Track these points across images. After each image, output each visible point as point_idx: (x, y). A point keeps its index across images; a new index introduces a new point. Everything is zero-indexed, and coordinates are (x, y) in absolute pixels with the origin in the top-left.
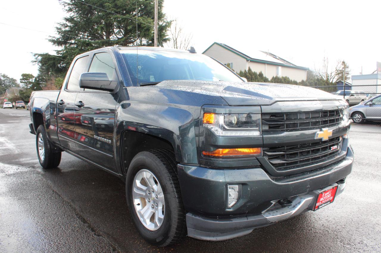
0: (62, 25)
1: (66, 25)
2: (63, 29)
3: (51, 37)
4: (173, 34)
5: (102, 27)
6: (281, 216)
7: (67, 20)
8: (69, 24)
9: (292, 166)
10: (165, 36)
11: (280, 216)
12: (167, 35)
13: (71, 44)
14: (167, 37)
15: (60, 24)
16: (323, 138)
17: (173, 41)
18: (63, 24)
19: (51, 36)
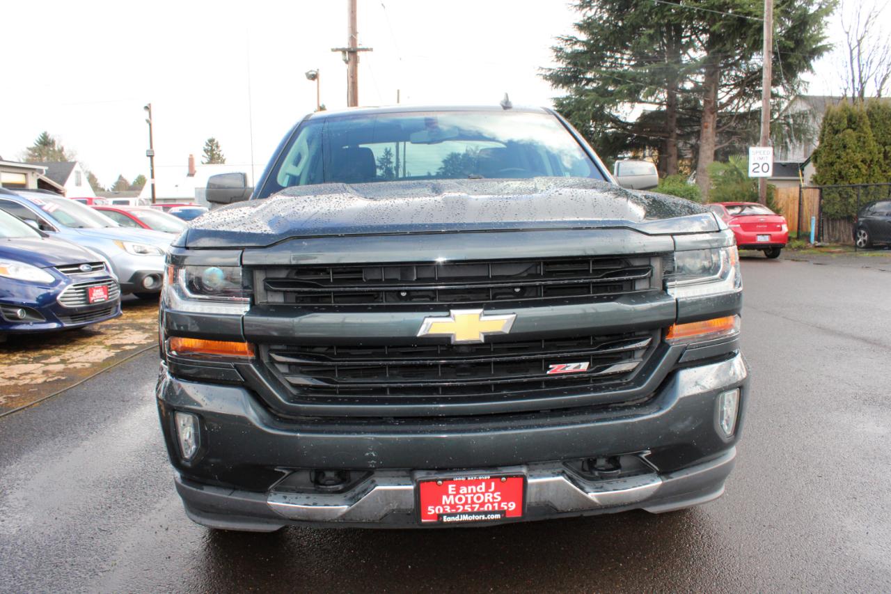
0: (567, 41)
1: (574, 40)
2: (569, 50)
3: (544, 70)
4: (848, 33)
5: (650, 34)
6: (306, 508)
7: (580, 27)
8: (583, 37)
9: (358, 398)
10: (820, 40)
11: (303, 508)
12: (825, 38)
13: (589, 81)
14: (824, 43)
15: (563, 39)
16: (452, 334)
17: (849, 51)
18: (567, 38)
19: (542, 69)
